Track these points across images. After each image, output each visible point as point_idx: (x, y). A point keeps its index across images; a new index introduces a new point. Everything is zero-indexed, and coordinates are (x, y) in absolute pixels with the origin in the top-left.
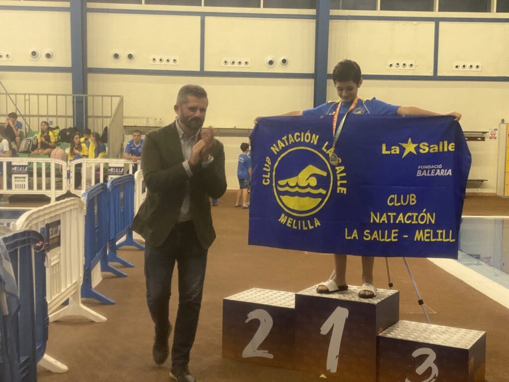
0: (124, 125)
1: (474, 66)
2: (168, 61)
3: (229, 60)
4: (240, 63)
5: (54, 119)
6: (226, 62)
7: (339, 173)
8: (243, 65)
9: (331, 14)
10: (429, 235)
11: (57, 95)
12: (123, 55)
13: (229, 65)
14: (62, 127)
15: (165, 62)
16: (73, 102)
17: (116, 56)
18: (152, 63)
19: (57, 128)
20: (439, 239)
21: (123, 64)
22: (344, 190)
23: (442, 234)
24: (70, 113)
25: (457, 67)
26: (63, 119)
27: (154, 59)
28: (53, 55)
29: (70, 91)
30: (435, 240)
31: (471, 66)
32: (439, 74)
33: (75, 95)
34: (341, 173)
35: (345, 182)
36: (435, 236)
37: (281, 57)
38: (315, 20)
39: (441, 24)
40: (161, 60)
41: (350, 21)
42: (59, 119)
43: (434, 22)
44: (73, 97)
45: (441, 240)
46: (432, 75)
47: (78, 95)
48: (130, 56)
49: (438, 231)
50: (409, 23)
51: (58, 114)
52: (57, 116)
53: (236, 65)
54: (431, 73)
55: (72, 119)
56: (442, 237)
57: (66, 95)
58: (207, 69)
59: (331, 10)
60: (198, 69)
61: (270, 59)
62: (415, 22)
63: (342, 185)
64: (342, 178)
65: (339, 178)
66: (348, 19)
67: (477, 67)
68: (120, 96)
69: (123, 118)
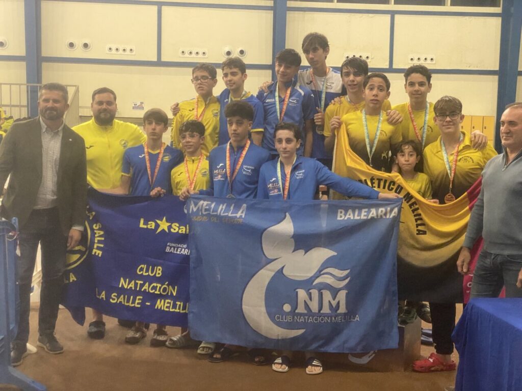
0: (80, 115)
1: (429, 59)
2: (124, 50)
3: (187, 51)
4: (197, 53)
5: (7, 109)
6: (183, 52)
7: (97, 237)
8: (201, 55)
9: (288, 5)
10: (169, 305)
11: (11, 84)
12: (79, 43)
13: (187, 55)
14: (16, 117)
15: (121, 52)
16: (28, 92)
17: (71, 45)
18: (108, 52)
19: (11, 117)
20: (177, 310)
21: (79, 53)
22: (99, 253)
23: (180, 305)
24: (24, 102)
25: (412, 59)
26: (17, 109)
27: (110, 49)
28: (6, 43)
29: (24, 80)
30: (174, 310)
31: (426, 59)
32: (394, 67)
33: (30, 85)
34: (100, 236)
35: (102, 246)
36: (174, 306)
37: (238, 48)
38: (272, 12)
39: (397, 17)
40: (117, 49)
41: (306, 12)
42: (13, 108)
43: (390, 15)
44: (27, 87)
45: (178, 311)
46: (388, 67)
47: (32, 84)
48: (86, 45)
49: (177, 303)
50: (365, 15)
51: (12, 104)
52: (11, 106)
53: (194, 55)
54: (386, 65)
55: (26, 109)
56: (179, 309)
57: (20, 85)
58: (164, 59)
59: (288, 2)
60: (155, 59)
61: (227, 49)
62: (371, 15)
63: (98, 248)
64: (99, 242)
65: (96, 241)
66: (305, 11)
67: (432, 59)
68: (75, 86)
69: (79, 107)
